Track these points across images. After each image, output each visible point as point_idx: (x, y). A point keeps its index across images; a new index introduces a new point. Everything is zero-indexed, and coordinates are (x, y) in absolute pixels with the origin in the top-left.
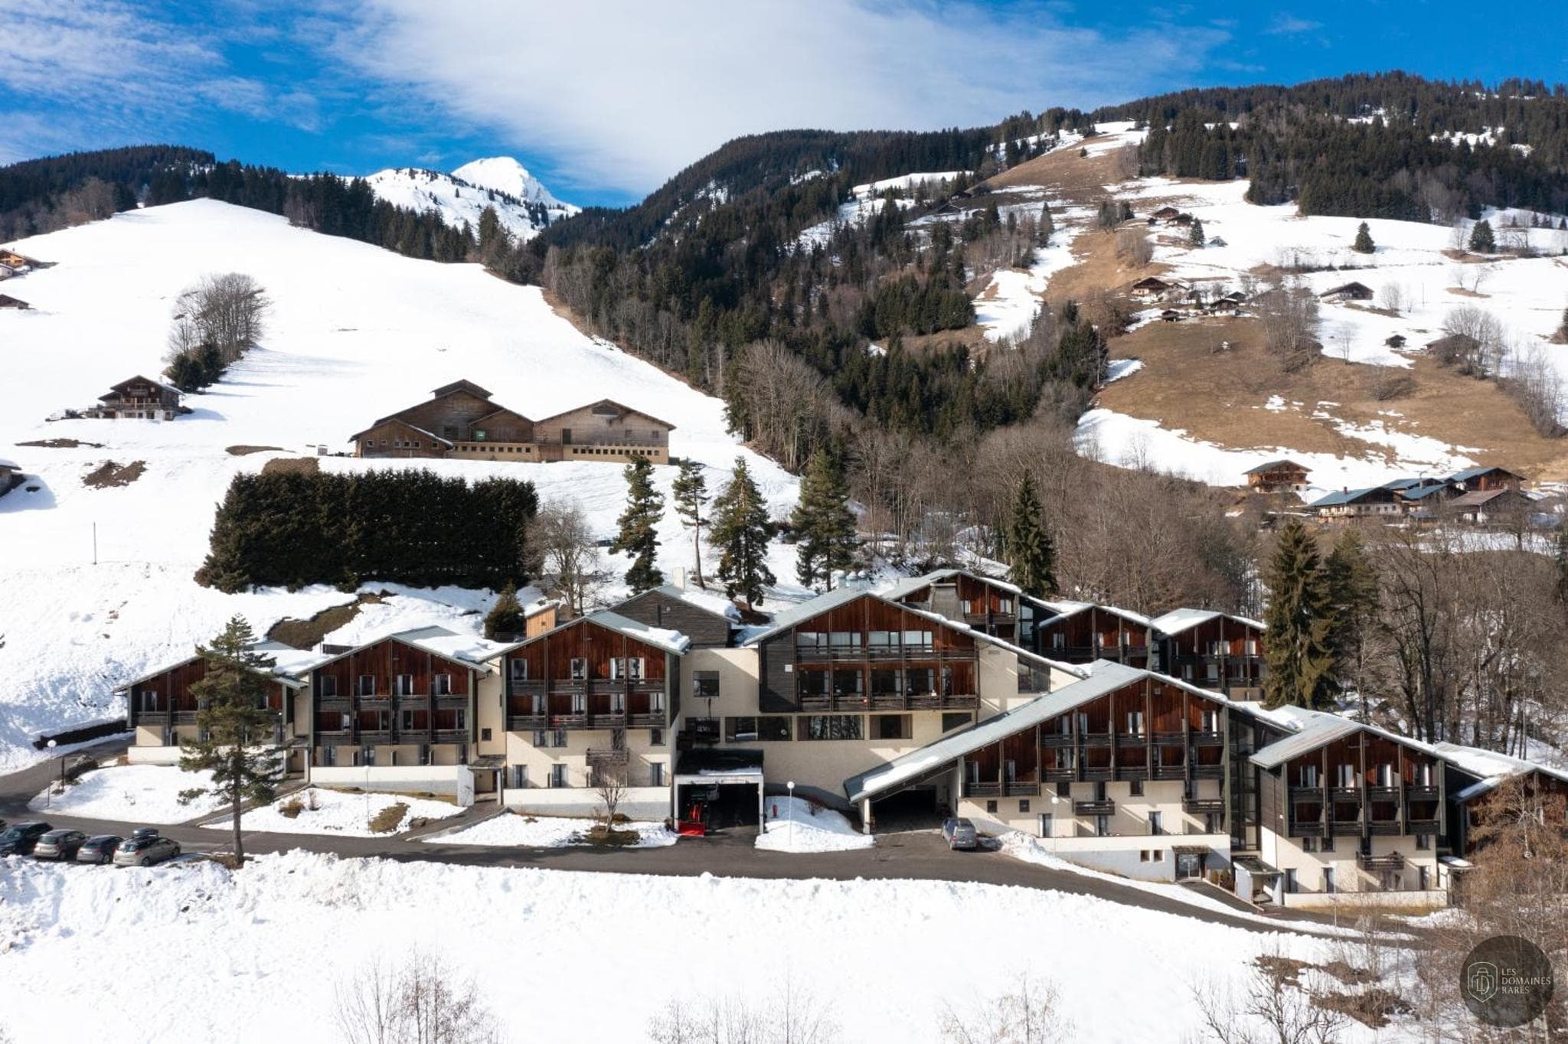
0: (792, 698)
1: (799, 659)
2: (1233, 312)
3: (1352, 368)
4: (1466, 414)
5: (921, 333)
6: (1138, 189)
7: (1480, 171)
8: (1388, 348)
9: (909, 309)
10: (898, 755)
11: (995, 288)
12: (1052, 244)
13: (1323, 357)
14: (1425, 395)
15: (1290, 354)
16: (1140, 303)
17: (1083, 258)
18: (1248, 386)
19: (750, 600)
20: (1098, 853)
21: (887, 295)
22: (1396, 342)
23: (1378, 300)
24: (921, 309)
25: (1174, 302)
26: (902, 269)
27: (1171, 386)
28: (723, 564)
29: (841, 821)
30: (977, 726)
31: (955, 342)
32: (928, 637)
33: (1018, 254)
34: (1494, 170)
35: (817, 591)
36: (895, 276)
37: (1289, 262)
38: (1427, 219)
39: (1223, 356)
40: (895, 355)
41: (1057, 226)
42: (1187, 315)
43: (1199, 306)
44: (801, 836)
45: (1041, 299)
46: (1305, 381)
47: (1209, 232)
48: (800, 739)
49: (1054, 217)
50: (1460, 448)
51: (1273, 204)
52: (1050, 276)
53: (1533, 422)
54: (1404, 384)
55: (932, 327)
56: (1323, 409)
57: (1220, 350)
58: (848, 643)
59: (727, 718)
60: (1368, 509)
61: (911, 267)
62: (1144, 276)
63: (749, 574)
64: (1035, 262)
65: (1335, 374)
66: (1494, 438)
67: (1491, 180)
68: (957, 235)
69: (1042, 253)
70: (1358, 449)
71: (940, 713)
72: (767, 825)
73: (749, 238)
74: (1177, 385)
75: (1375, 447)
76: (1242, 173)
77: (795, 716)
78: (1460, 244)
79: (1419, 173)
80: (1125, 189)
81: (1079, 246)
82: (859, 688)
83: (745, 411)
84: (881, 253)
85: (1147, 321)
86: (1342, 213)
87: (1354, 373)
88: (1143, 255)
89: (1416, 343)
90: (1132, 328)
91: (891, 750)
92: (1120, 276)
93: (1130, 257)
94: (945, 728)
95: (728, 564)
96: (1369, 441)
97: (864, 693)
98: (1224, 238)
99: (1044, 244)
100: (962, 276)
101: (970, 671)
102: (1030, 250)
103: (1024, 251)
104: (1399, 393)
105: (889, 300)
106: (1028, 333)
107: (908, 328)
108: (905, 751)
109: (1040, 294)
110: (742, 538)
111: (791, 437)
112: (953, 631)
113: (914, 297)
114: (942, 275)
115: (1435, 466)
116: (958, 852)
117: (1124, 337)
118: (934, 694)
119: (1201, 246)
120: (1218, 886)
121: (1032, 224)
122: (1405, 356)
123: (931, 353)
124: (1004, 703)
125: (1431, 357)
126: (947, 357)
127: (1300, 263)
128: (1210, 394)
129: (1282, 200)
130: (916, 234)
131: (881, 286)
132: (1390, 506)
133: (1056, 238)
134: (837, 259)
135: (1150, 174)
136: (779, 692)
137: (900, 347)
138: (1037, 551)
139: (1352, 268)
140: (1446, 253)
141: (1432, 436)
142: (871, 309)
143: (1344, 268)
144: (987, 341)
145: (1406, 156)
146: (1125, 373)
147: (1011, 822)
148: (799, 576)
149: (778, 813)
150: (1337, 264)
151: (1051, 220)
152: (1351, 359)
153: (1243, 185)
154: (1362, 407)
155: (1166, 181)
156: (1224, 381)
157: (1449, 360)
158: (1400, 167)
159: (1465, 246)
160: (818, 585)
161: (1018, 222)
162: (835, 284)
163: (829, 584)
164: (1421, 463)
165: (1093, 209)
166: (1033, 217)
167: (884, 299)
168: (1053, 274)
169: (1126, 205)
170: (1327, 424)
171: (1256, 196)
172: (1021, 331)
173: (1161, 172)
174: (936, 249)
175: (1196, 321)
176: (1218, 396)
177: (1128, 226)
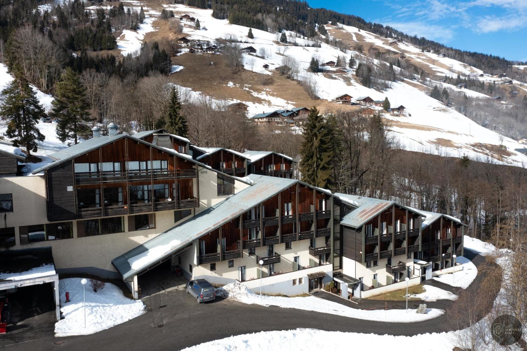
0: (74, 210)
1: (78, 181)
2: (213, 52)
3: (254, 74)
4: (290, 91)
5: (95, 50)
6: (175, 7)
7: (281, 18)
8: (264, 69)
9: (89, 40)
10: (147, 239)
11: (124, 36)
12: (145, 23)
13: (245, 69)
14: (277, 84)
15: (234, 68)
16: (181, 46)
17: (157, 29)
18: (221, 78)
19: (29, 149)
20: (273, 285)
21: (79, 33)
22: (266, 66)
23: (258, 53)
24: (94, 40)
25: (193, 46)
26: (85, 24)
27: (195, 76)
28: (10, 127)
29: (117, 294)
30: (195, 217)
31: (110, 55)
32: (165, 164)
33: (132, 24)
34: (285, 18)
35: (69, 145)
36: (82, 27)
37: (228, 38)
38: (267, 31)
39: (211, 67)
40: (84, 57)
41: (146, 16)
42: (198, 51)
43: (202, 49)
44: (92, 317)
45: (142, 42)
46: (239, 77)
47: (202, 25)
48: (80, 235)
49: (145, 13)
50: (289, 102)
51: (220, 19)
52: (145, 34)
53: (309, 95)
54: (270, 80)
55: (99, 48)
56: (246, 87)
57: (210, 64)
58: (112, 170)
59: (20, 228)
60: (271, 119)
61: (88, 24)
62: (180, 37)
63: (27, 134)
64: (139, 28)
65: (249, 75)
66: (299, 99)
67: (284, 21)
68: (107, 14)
69: (141, 26)
70: (259, 101)
71: (172, 211)
72: (62, 310)
73: (13, 5)
74: (197, 76)
75: (264, 100)
76: (210, 7)
77: (75, 222)
78: (278, 39)
79: (264, 15)
80: (170, 7)
81: (155, 24)
82: (120, 199)
83: (17, 62)
84: (75, 17)
85: (184, 52)
86: (242, 25)
87: (255, 76)
88: (180, 30)
89: (272, 68)
90: (179, 54)
91: (142, 237)
92: (171, 36)
93: (174, 30)
94: (176, 220)
95: (13, 128)
96: (262, 98)
97: (125, 203)
98: (207, 28)
99: (142, 22)
100: (110, 30)
101: (190, 184)
102: (136, 23)
103: (134, 24)
104: (269, 83)
105: (80, 35)
106: (139, 53)
107: (89, 48)
108: (151, 236)
109: (141, 40)
110: (21, 112)
111: (43, 75)
112: (181, 160)
113: (90, 36)
114: (102, 28)
115: (283, 107)
116: (203, 304)
117: (176, 58)
118: (170, 200)
119: (199, 29)
120: (330, 293)
121: (137, 14)
122: (270, 71)
123: (100, 57)
124: (209, 202)
125: (278, 72)
126: (107, 60)
127: (232, 39)
128: (208, 79)
129: (223, 18)
130: (90, 11)
131: (76, 30)
132: (278, 119)
133: (145, 20)
134: (55, 17)
135: (179, 3)
136: (63, 206)
137: (86, 54)
138: (181, 125)
139: (247, 43)
140: (274, 42)
141: (281, 97)
142: (72, 38)
143: (245, 42)
144: (122, 56)
145: (260, 9)
146: (178, 70)
147: (224, 274)
148: (58, 136)
149: (70, 297)
150: (243, 41)
151: (144, 14)
152: (254, 71)
153: (210, 12)
154: (259, 87)
155: (184, 6)
156: (213, 75)
157: (283, 73)
158: (259, 12)
159: (279, 40)
160: (69, 141)
161: (131, 13)
162: (55, 27)
163: (76, 141)
164: (279, 106)
165: (159, 12)
166: (137, 11)
167: (78, 35)
168: (146, 34)
169: (172, 12)
170: (248, 92)
171: (215, 15)
172: (137, 52)
173: (182, 3)
174: (99, 18)
175: (201, 54)
176: (211, 81)
177: (173, 20)
